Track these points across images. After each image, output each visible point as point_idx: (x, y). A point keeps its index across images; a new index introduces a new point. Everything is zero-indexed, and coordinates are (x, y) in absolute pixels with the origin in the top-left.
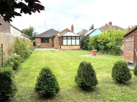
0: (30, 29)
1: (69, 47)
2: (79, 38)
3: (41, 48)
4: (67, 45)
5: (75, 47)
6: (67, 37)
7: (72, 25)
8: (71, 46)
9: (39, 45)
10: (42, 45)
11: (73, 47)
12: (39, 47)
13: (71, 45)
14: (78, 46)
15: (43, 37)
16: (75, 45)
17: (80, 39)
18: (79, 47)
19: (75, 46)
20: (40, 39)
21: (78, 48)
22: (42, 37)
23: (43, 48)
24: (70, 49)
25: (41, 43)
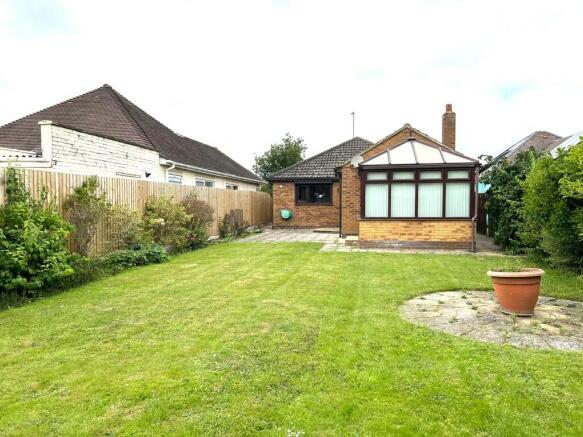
0: (287, 148)
1: (402, 231)
2: (464, 175)
3: (296, 227)
4: (389, 218)
5: (442, 231)
6: (390, 170)
7: (449, 107)
8: (415, 225)
9: (285, 214)
10: (301, 214)
11: (425, 228)
12: (287, 224)
13: (412, 215)
14: (458, 225)
15: (305, 179)
16: (440, 215)
17: (471, 182)
18: (466, 231)
19: (442, 224)
20: (293, 187)
21: (459, 235)
22: (299, 179)
23: (303, 227)
24: (404, 238)
25: (297, 204)
